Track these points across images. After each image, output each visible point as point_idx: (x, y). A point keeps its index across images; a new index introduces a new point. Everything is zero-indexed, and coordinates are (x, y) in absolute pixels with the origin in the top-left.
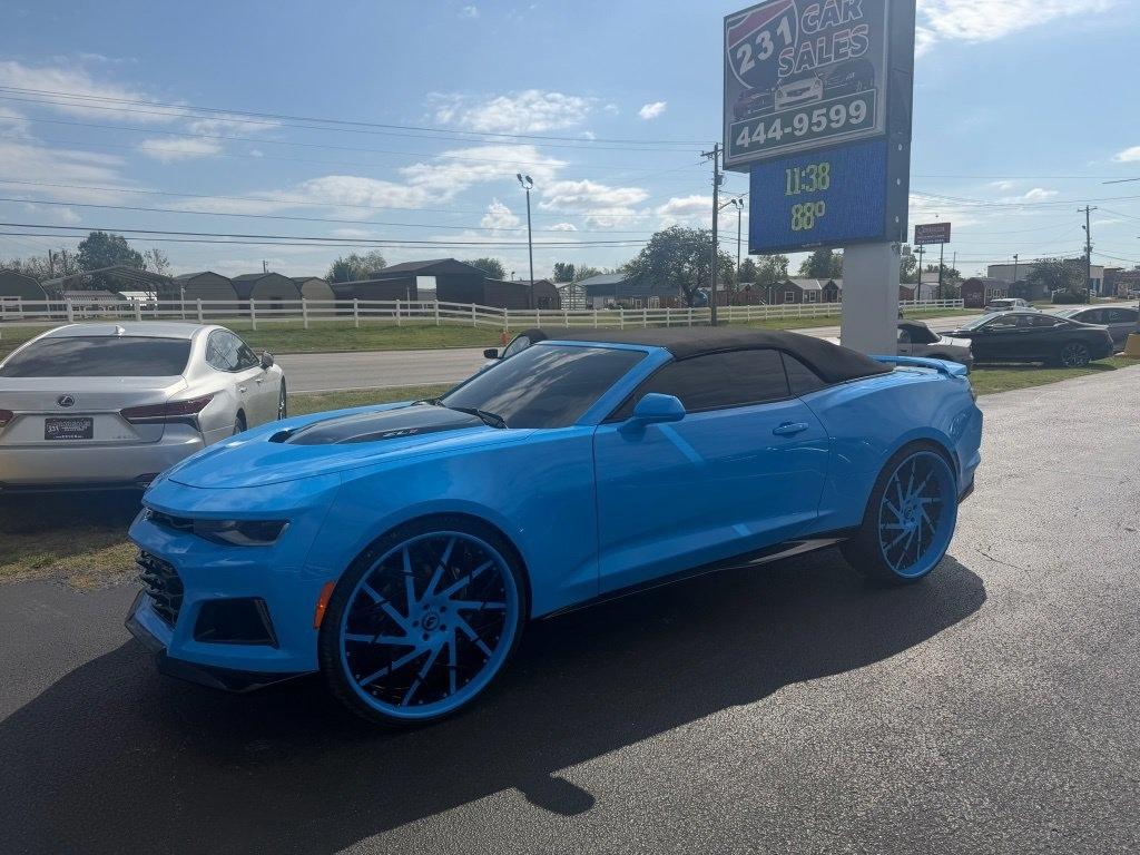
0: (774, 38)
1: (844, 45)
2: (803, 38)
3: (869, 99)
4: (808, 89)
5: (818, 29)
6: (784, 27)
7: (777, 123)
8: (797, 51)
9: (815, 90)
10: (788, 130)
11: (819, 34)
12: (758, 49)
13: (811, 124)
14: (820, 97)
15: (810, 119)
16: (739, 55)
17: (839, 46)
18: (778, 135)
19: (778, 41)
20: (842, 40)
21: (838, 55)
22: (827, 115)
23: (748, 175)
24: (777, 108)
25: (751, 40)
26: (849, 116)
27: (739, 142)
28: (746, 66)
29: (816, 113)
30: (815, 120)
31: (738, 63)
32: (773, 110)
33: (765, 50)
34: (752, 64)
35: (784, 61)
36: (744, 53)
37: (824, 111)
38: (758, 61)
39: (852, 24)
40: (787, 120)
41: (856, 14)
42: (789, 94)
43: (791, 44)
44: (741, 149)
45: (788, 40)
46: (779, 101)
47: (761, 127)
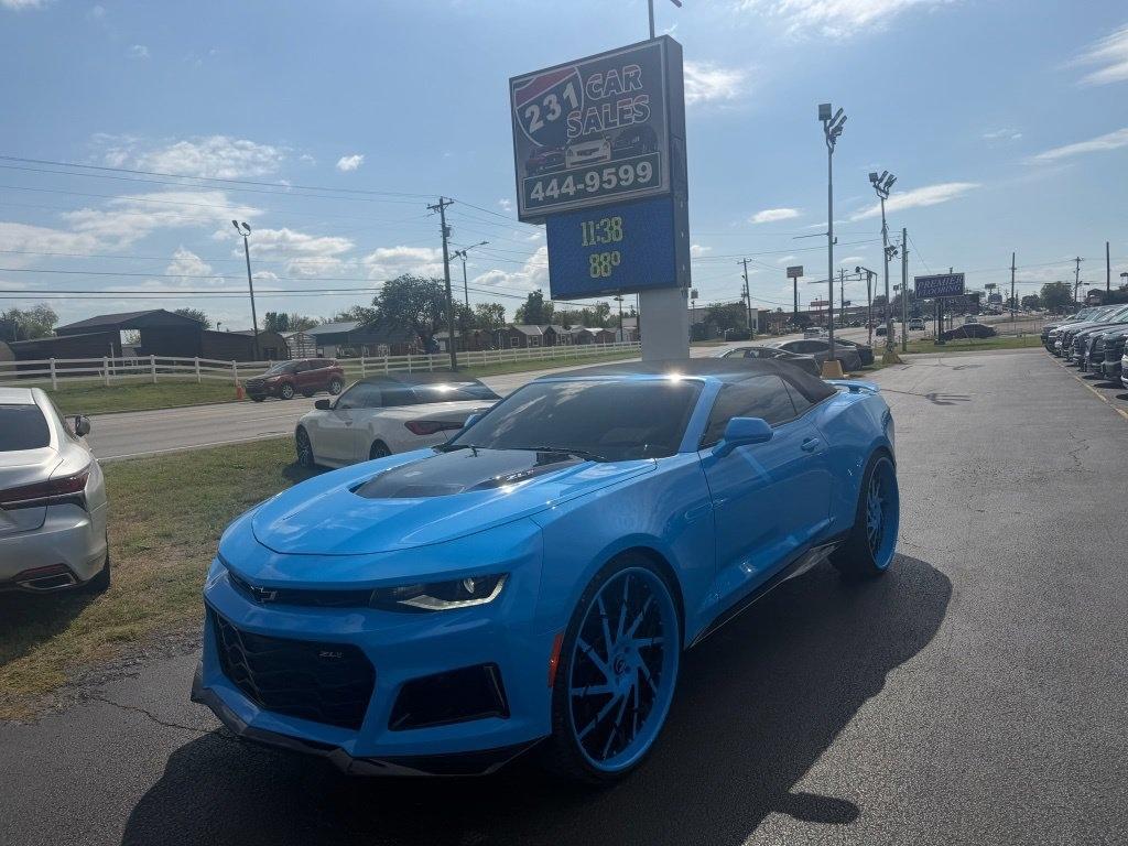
0: (561, 101)
1: (628, 112)
2: (588, 103)
3: (654, 161)
4: (597, 150)
5: (603, 96)
6: (570, 92)
7: (570, 179)
8: (584, 115)
9: (603, 150)
10: (581, 186)
11: (605, 101)
12: (545, 111)
13: (602, 182)
14: (609, 158)
15: (601, 176)
16: (528, 115)
17: (623, 112)
18: (571, 191)
19: (565, 104)
20: (626, 107)
21: (622, 121)
22: (616, 174)
23: (544, 226)
24: (568, 166)
25: (539, 102)
26: (636, 176)
27: (533, 196)
28: (535, 126)
29: (606, 172)
30: (605, 178)
31: (527, 122)
32: (564, 168)
33: (554, 112)
34: (541, 124)
35: (572, 122)
36: (532, 113)
37: (613, 170)
38: (546, 121)
39: (634, 94)
40: (579, 177)
41: (637, 85)
42: (580, 153)
43: (578, 108)
44: (536, 203)
45: (574, 104)
46: (569, 160)
47: (554, 183)
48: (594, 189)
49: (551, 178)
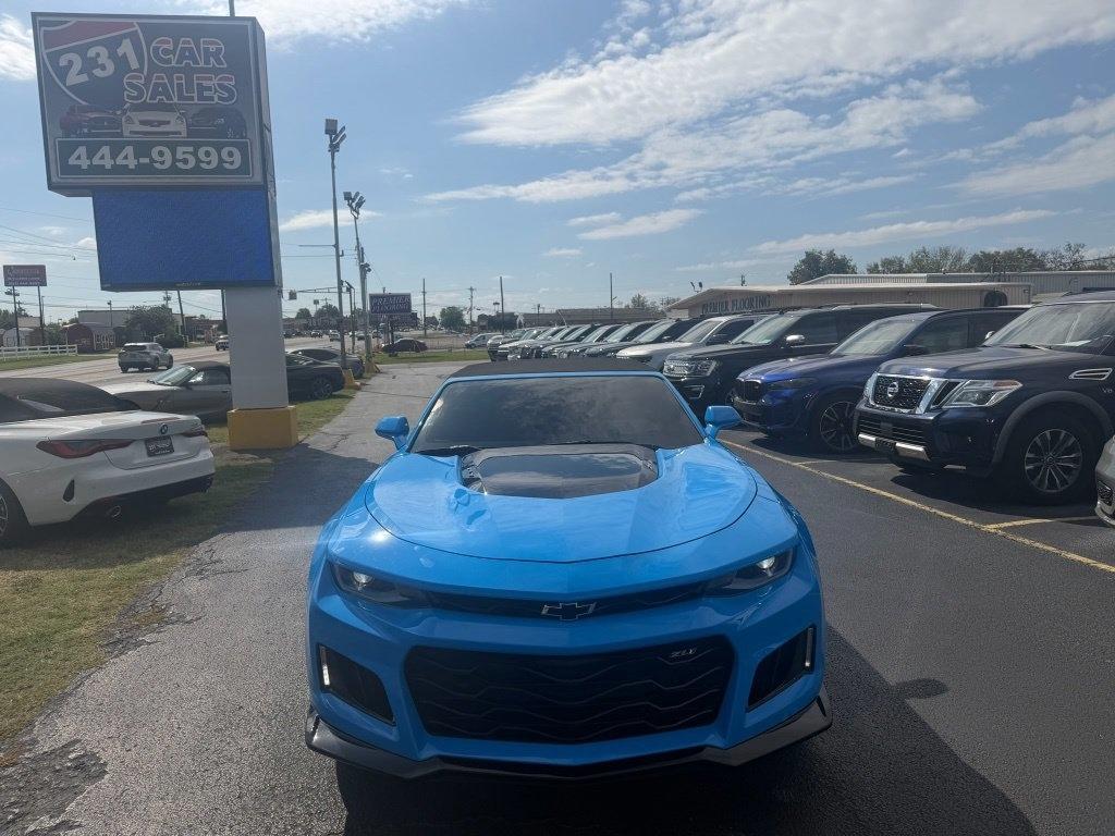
0: (113, 56)
1: (209, 89)
2: (153, 68)
3: (243, 149)
4: (168, 123)
5: (173, 64)
6: (126, 48)
7: (129, 150)
8: (148, 79)
9: (177, 125)
10: (143, 160)
11: (178, 70)
12: (90, 65)
13: (175, 160)
14: (184, 134)
15: (174, 154)
16: (63, 62)
17: (201, 88)
18: (132, 163)
19: (121, 61)
20: (205, 83)
21: (201, 97)
22: (195, 154)
23: (89, 200)
24: (126, 133)
25: (82, 51)
26: (221, 160)
27: (71, 161)
28: (74, 78)
29: (180, 150)
30: (180, 156)
31: (63, 73)
32: (122, 136)
33: (103, 67)
34: (84, 78)
35: (131, 85)
36: (71, 63)
37: (191, 149)
38: (91, 75)
39: (216, 71)
40: (142, 149)
41: (218, 61)
42: (143, 123)
43: (140, 70)
44: (77, 170)
45: (134, 65)
46: (127, 129)
47: (106, 150)
48: (163, 167)
49: (100, 145)
